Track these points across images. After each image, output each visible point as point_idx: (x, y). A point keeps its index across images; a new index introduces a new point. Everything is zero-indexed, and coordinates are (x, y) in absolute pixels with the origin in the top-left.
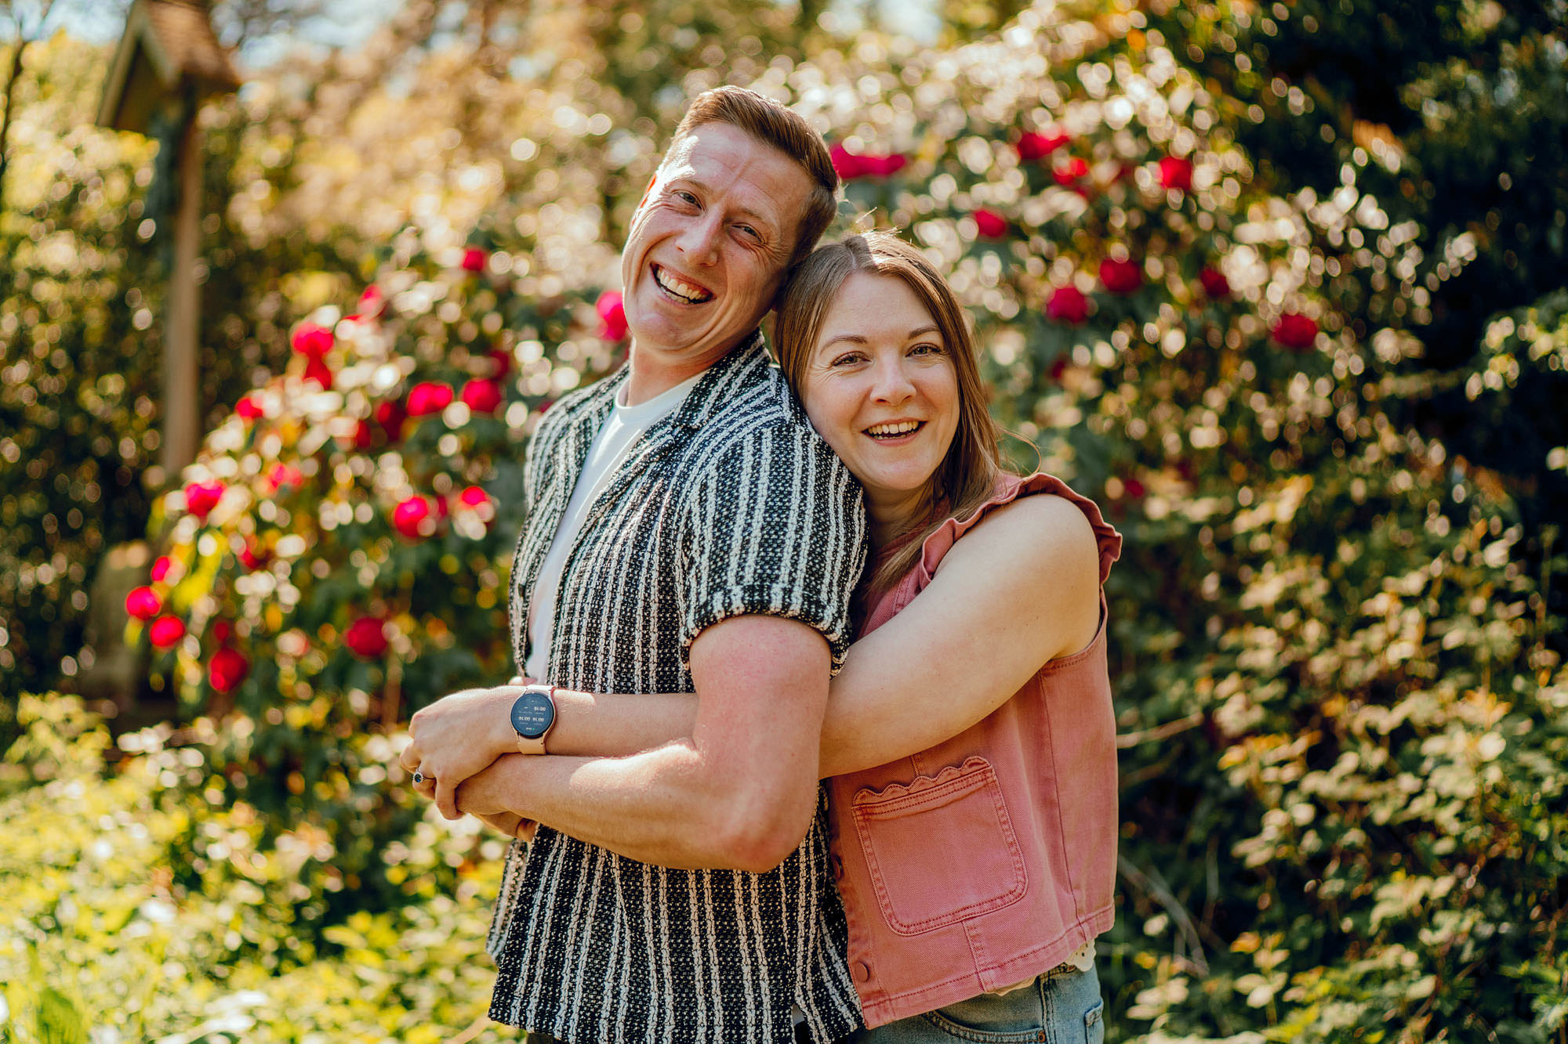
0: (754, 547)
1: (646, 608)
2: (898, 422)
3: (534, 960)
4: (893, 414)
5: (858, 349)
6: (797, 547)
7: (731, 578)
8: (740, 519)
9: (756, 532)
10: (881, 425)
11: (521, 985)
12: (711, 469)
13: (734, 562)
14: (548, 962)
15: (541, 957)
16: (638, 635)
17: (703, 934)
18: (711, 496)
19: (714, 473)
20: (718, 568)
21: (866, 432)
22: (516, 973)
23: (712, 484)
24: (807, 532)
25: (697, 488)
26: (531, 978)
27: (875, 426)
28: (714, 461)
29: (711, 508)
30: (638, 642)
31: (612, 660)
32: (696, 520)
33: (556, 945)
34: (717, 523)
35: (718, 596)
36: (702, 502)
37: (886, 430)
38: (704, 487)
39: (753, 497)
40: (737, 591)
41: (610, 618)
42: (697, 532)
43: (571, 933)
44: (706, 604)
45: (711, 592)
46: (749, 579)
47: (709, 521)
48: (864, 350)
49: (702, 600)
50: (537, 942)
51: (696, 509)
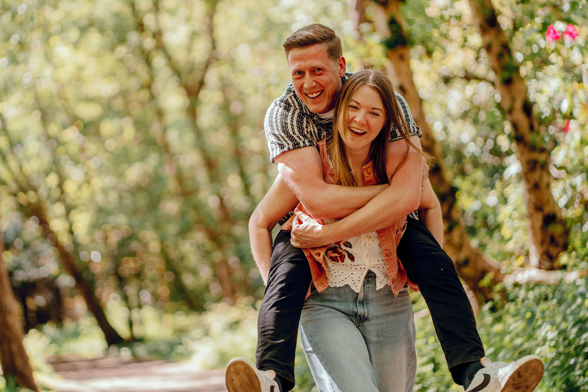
2: (358, 129)
4: (358, 126)
5: (356, 105)
10: (354, 128)
21: (349, 128)
27: (352, 127)
37: (354, 129)
48: (358, 107)
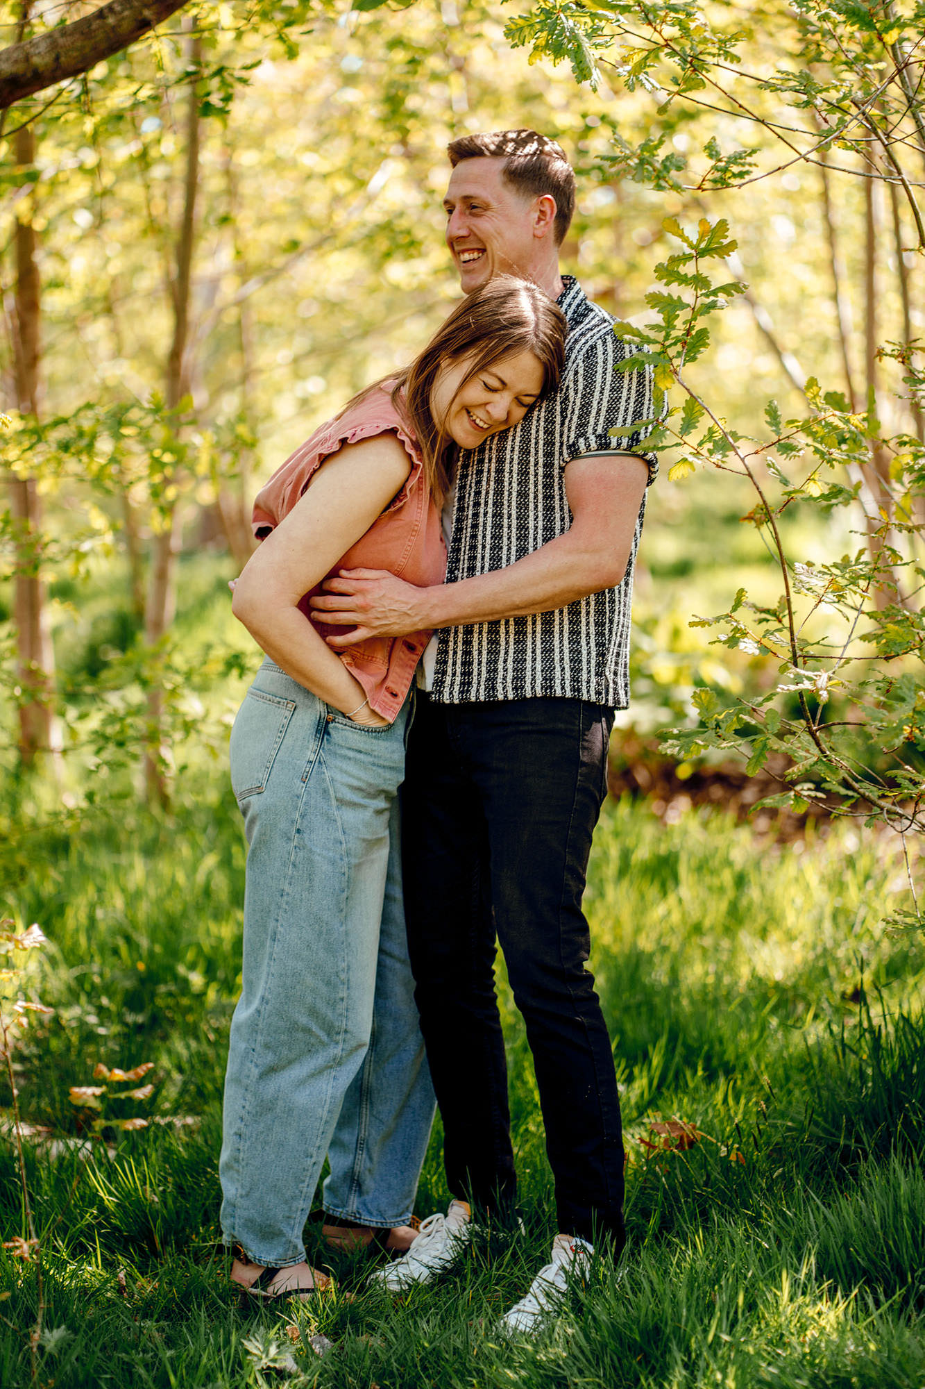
0: (603, 413)
1: (537, 443)
3: (454, 664)
6: (626, 410)
7: (590, 430)
8: (597, 395)
9: (605, 404)
11: (448, 679)
12: (580, 361)
13: (592, 421)
14: (463, 664)
15: (459, 662)
16: (532, 459)
17: (561, 632)
18: (581, 379)
19: (581, 364)
20: (582, 425)
22: (444, 673)
23: (581, 371)
24: (632, 400)
25: (572, 373)
26: (454, 674)
28: (580, 357)
29: (580, 387)
30: (532, 463)
31: (515, 475)
32: (571, 392)
33: (468, 653)
34: (584, 396)
35: (581, 440)
36: (576, 382)
38: (576, 373)
39: (604, 383)
40: (592, 437)
41: (512, 451)
42: (572, 399)
43: (475, 644)
44: (574, 444)
45: (577, 437)
46: (600, 431)
47: (579, 395)
49: (571, 442)
50: (455, 653)
51: (572, 385)
